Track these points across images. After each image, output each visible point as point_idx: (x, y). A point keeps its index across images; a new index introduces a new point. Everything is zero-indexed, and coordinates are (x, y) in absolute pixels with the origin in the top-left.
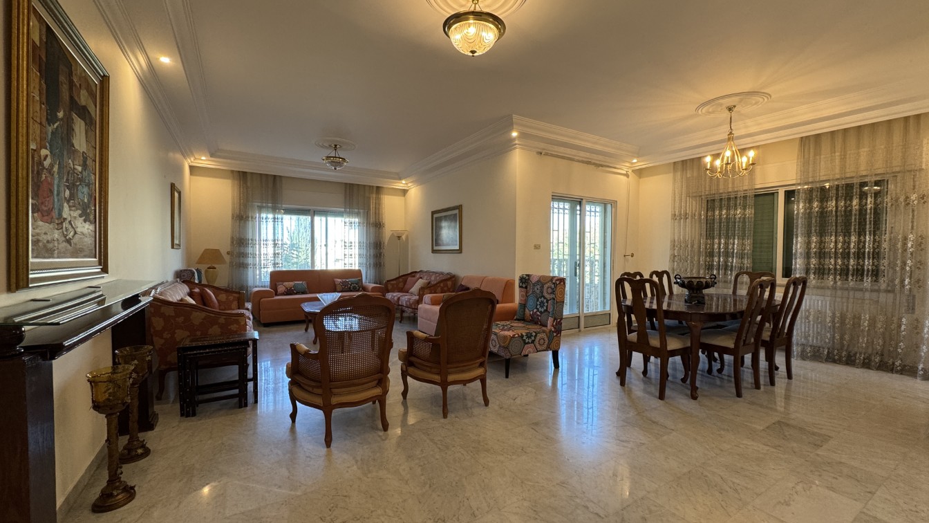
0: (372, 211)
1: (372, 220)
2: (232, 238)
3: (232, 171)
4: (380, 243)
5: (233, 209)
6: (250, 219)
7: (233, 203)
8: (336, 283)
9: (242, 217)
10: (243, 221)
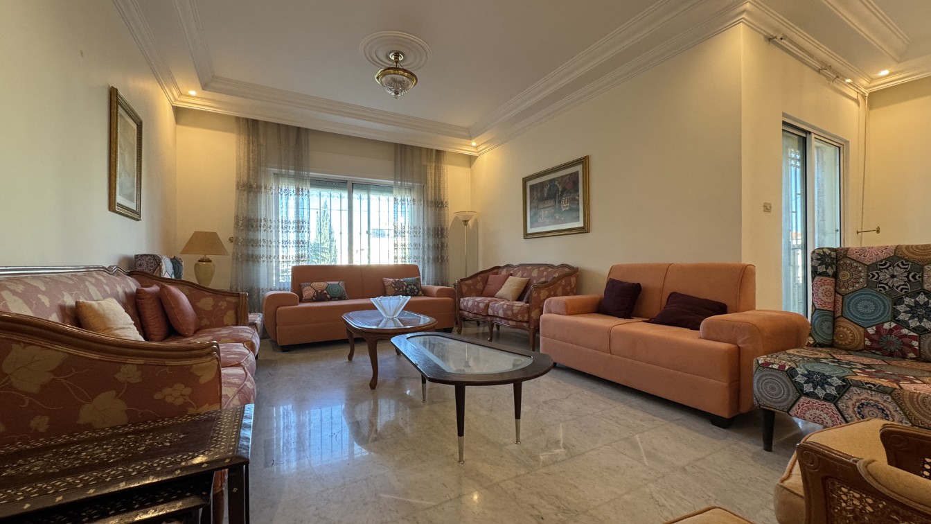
0: (431, 183)
1: (431, 196)
2: (237, 217)
3: (238, 118)
4: (442, 229)
5: (239, 175)
6: (263, 190)
7: (239, 168)
8: (386, 284)
9: (250, 188)
10: (252, 194)
